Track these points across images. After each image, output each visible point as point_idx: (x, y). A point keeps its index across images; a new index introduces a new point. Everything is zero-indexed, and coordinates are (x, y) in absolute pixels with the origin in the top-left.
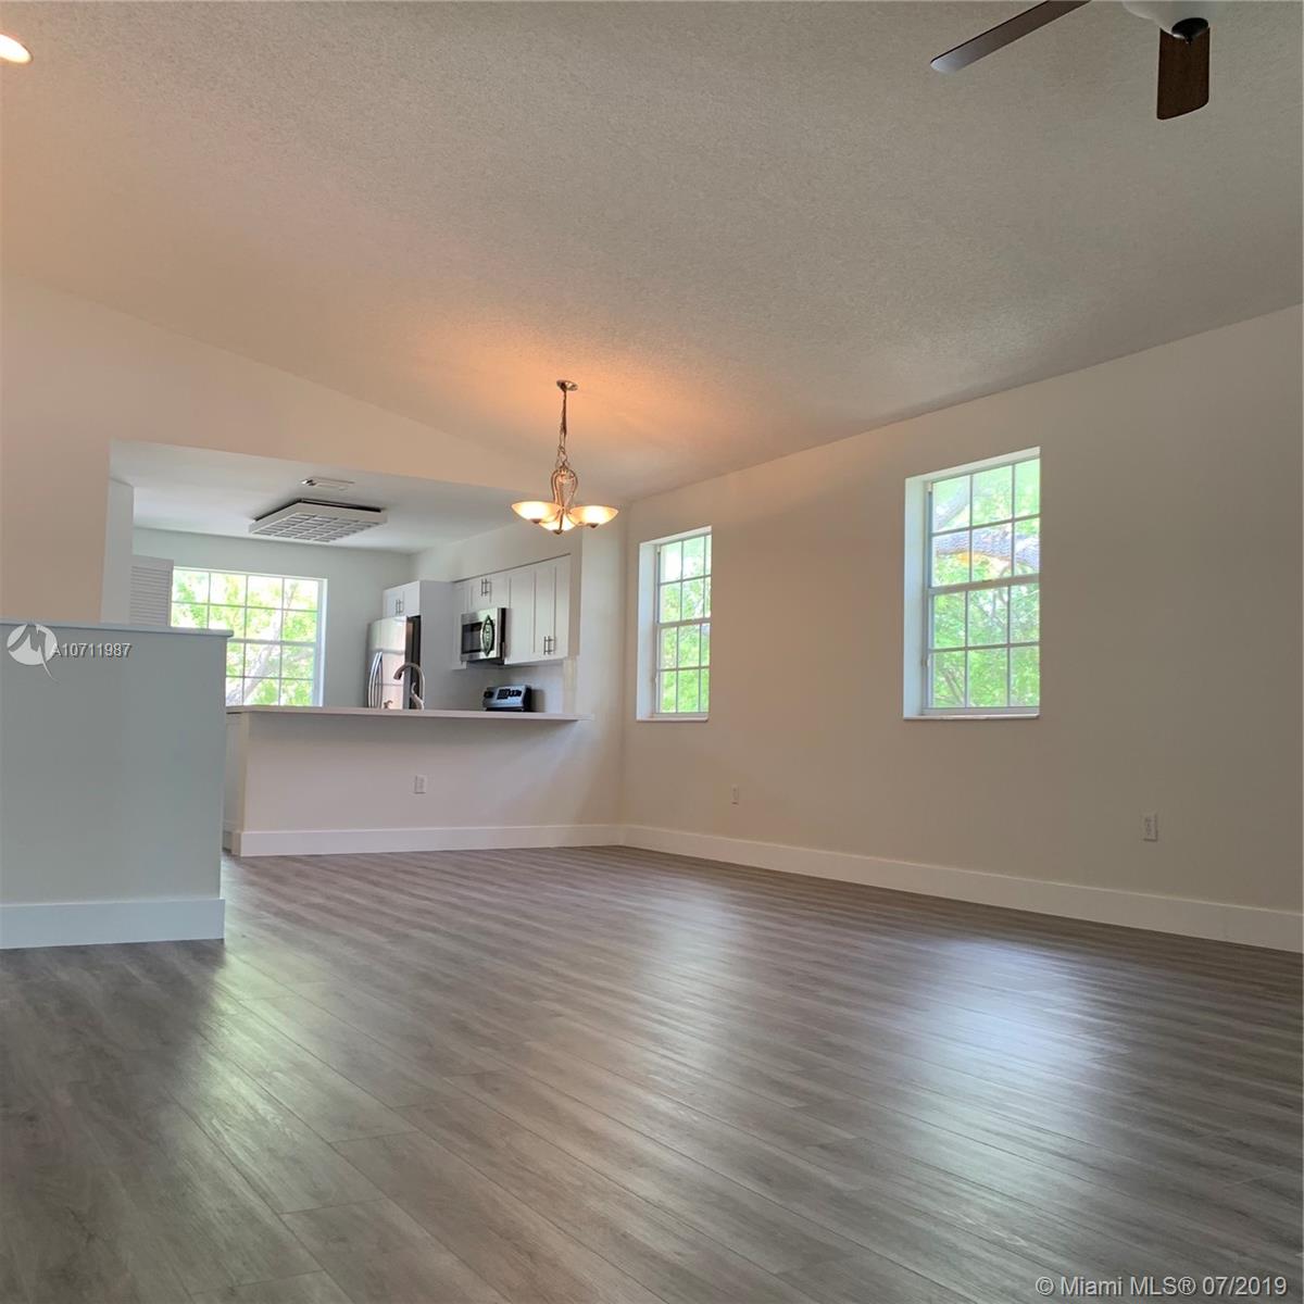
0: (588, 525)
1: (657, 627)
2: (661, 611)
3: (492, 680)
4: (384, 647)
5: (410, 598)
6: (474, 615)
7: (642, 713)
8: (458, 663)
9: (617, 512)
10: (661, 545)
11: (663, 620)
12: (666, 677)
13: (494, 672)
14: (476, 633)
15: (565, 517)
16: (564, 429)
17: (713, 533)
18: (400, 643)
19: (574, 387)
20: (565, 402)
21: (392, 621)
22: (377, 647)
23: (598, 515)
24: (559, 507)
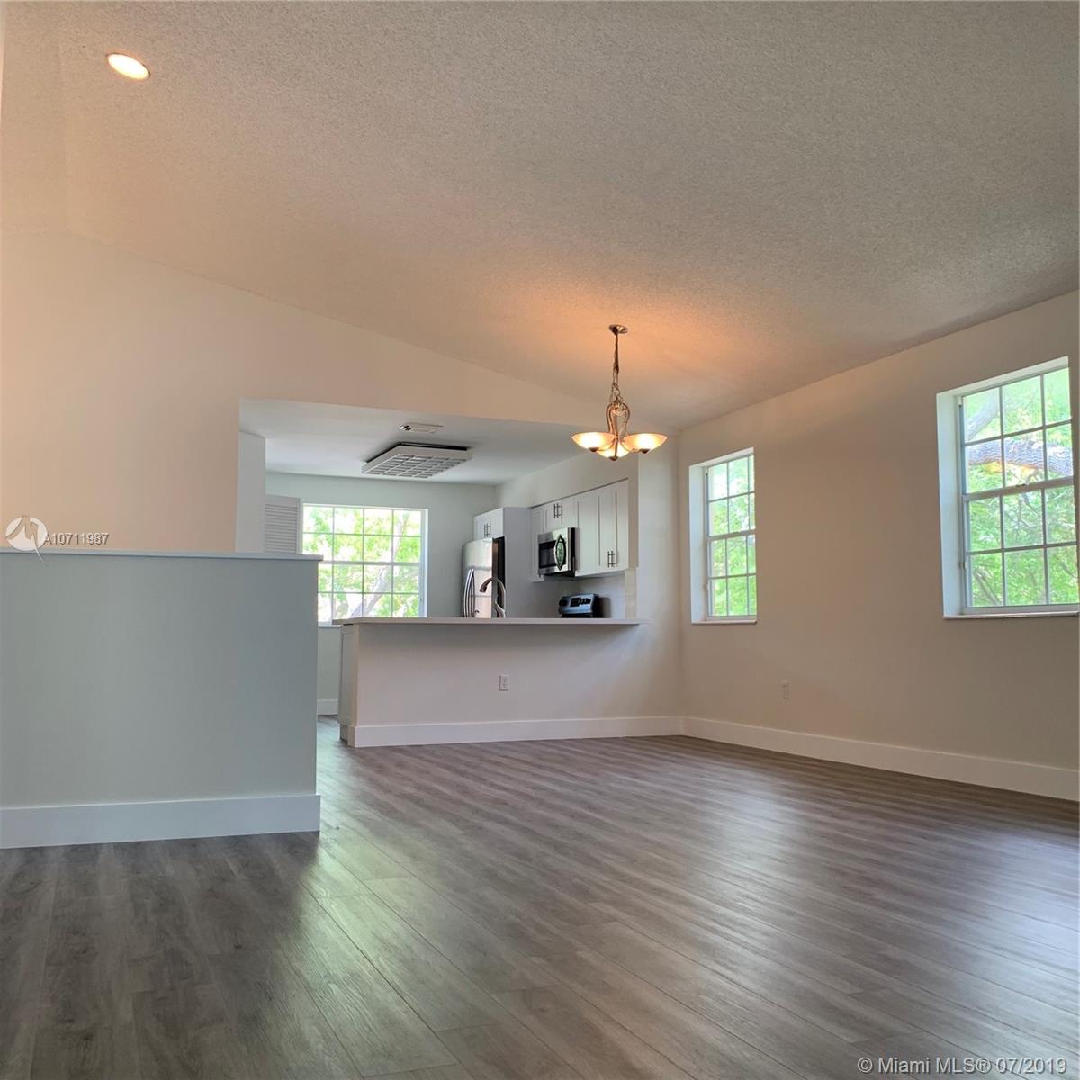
0: (640, 450)
1: (707, 540)
2: (710, 525)
3: (566, 591)
4: (475, 564)
5: (495, 522)
6: (550, 534)
7: (697, 616)
8: (536, 576)
9: (666, 438)
10: (710, 467)
11: (713, 533)
12: (717, 585)
13: (567, 582)
14: (551, 550)
15: (619, 446)
16: (617, 367)
17: (755, 454)
18: (488, 561)
19: (624, 330)
20: (617, 343)
21: (481, 541)
22: (470, 564)
23: (649, 441)
24: (614, 437)
